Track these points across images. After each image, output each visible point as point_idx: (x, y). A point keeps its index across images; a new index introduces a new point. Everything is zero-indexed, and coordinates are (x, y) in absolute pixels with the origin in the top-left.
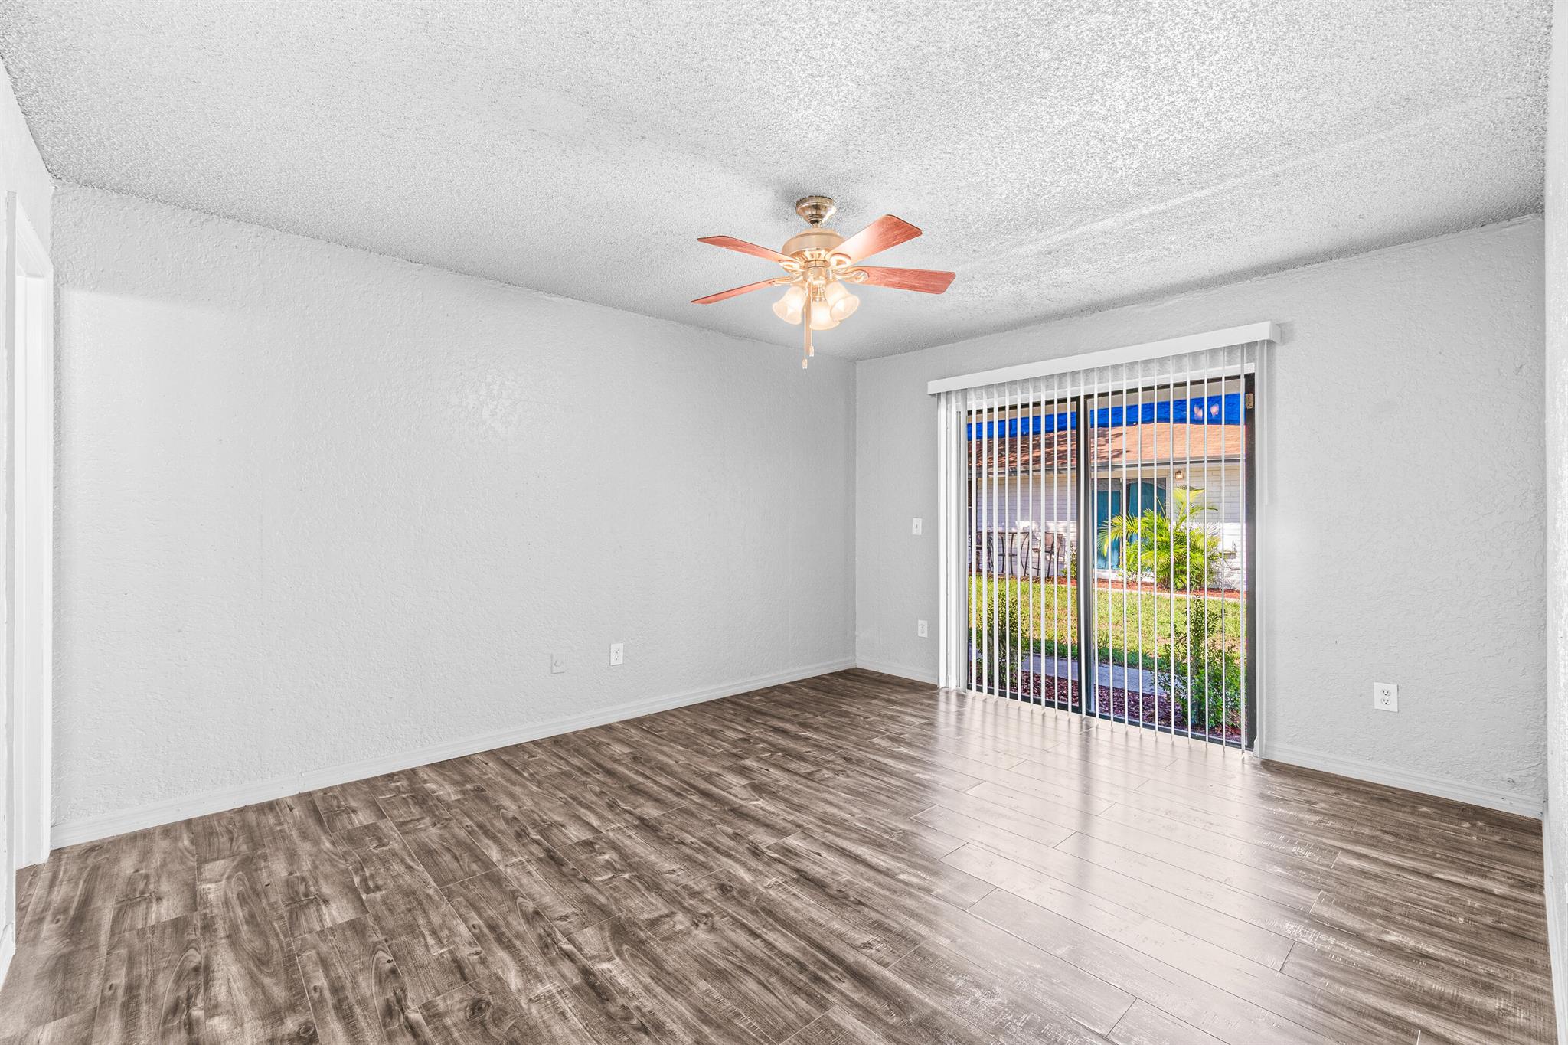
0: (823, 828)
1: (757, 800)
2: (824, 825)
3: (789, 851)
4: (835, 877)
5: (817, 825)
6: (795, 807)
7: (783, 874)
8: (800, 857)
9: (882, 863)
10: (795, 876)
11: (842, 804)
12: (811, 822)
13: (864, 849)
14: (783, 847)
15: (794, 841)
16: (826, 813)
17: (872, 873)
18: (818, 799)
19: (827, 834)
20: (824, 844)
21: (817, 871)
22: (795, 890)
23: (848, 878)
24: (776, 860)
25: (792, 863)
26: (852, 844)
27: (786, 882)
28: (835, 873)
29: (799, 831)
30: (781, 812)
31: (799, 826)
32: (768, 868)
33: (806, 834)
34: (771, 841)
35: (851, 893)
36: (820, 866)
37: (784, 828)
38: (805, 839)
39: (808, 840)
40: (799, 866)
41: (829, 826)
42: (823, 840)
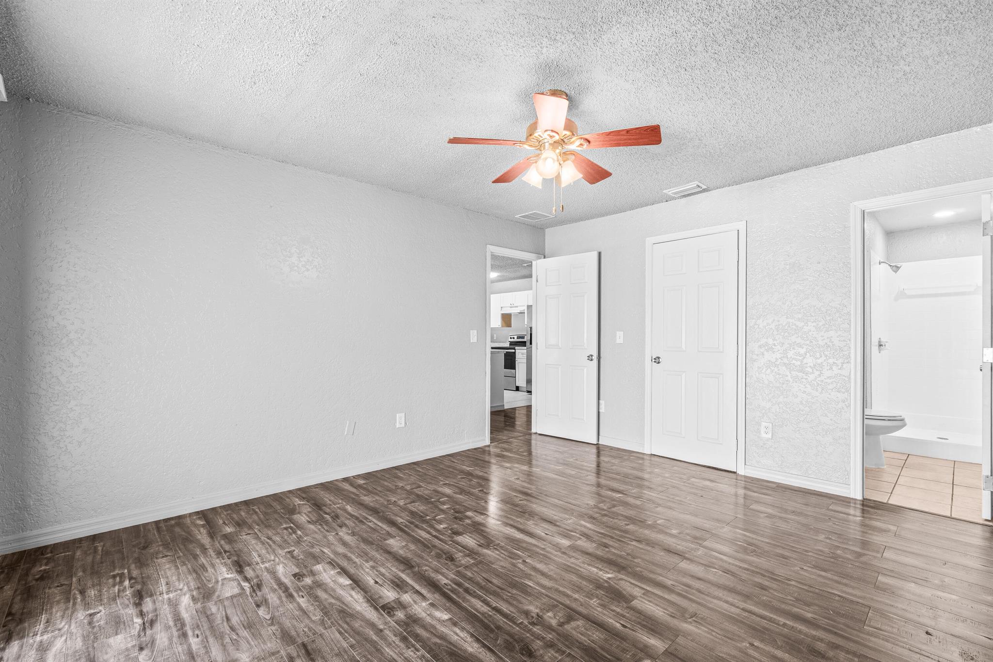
0: (546, 552)
1: (609, 578)
2: (546, 553)
3: (566, 536)
4: (536, 523)
5: (551, 553)
6: (573, 570)
7: (565, 524)
8: (558, 533)
9: (509, 529)
10: (558, 523)
11: (533, 573)
12: (556, 556)
13: (518, 537)
14: (570, 538)
15: (565, 542)
16: (546, 564)
17: (515, 524)
18: (555, 580)
19: (543, 547)
20: (544, 540)
21: (545, 525)
22: (556, 518)
23: (529, 522)
24: (571, 531)
25: (561, 529)
26: (525, 539)
27: (562, 521)
28: (536, 525)
29: (563, 550)
30: (582, 565)
31: (564, 553)
32: (574, 527)
33: (557, 547)
34: (579, 543)
35: (527, 516)
36: (545, 528)
37: (574, 552)
38: (557, 543)
39: (555, 543)
40: (558, 528)
41: (542, 552)
42: (545, 543)
